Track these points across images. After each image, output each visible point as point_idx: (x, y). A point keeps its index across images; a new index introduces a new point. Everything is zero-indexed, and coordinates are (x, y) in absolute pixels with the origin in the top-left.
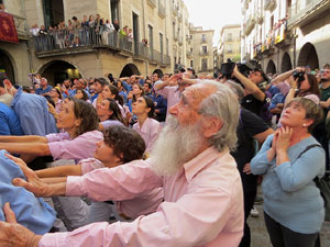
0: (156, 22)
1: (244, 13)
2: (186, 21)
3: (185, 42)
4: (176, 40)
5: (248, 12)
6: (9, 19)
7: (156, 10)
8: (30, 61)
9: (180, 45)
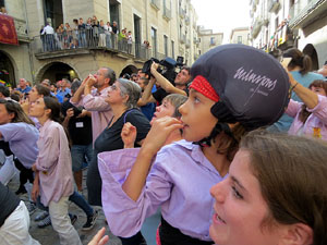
0: (160, 24)
1: (252, 16)
2: (194, 24)
3: (192, 45)
4: (182, 43)
5: (256, 15)
6: (9, 22)
7: (161, 13)
8: (31, 62)
9: (187, 47)
